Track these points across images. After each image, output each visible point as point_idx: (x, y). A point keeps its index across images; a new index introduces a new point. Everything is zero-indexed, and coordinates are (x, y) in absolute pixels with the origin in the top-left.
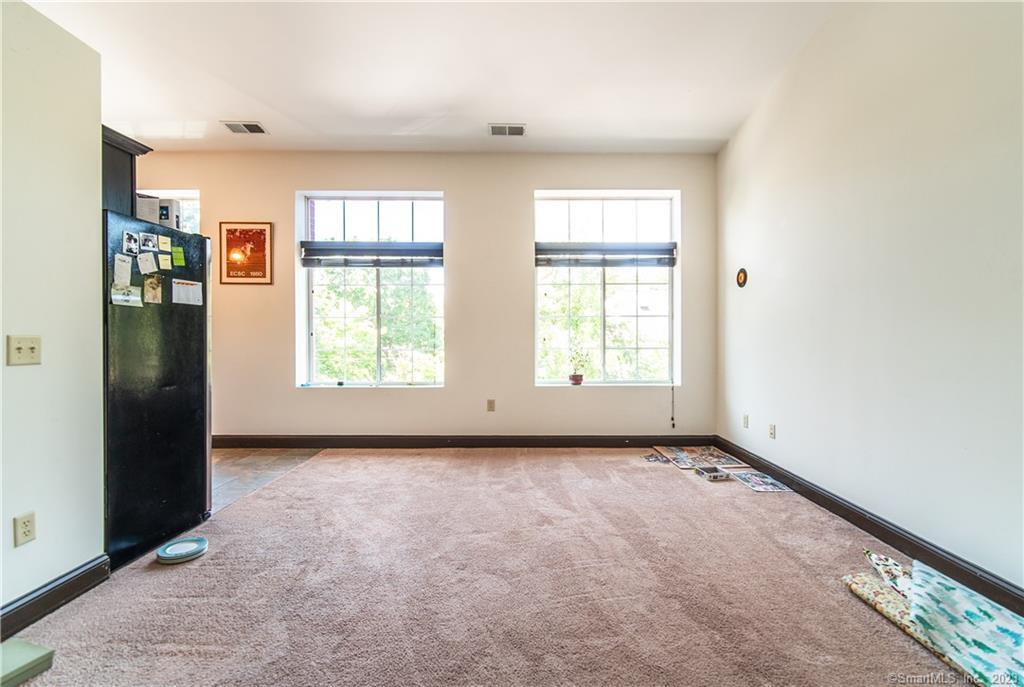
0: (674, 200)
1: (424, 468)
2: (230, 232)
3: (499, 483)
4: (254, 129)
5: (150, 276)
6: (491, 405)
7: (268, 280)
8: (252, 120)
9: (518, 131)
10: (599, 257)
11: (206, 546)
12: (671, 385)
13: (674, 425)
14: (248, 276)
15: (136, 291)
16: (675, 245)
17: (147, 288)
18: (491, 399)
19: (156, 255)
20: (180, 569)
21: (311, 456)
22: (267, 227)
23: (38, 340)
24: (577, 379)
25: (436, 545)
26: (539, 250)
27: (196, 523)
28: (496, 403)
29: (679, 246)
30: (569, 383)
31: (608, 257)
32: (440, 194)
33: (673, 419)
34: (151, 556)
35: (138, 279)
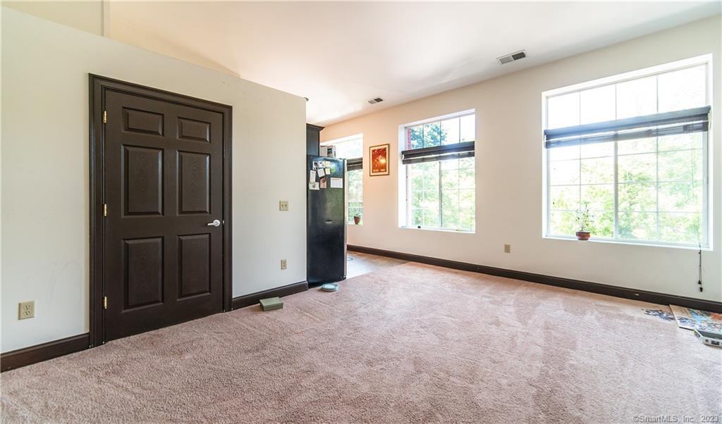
0: (709, 63)
1: (452, 280)
2: (373, 151)
3: (489, 297)
4: (379, 100)
5: (323, 177)
6: (507, 249)
7: (387, 173)
8: (376, 97)
9: (521, 56)
10: (612, 133)
11: (337, 288)
12: (699, 249)
13: (701, 289)
14: (380, 171)
15: (318, 184)
16: (708, 109)
17: (321, 182)
18: (508, 244)
19: (324, 169)
20: (326, 293)
21: (402, 263)
22: (387, 146)
23: (287, 202)
24: (583, 236)
25: (421, 315)
26: (549, 135)
27: (340, 280)
28: (511, 247)
29: (712, 108)
30: (576, 238)
31: (620, 132)
32: (473, 110)
33: (700, 283)
34: (320, 287)
35: (318, 179)
